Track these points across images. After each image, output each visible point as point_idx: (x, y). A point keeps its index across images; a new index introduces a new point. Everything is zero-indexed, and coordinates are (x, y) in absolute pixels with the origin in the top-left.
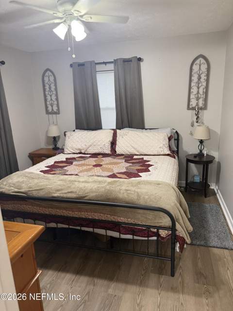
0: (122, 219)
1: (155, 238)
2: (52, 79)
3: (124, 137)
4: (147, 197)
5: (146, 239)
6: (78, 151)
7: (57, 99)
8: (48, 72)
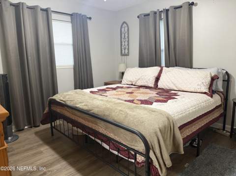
0: (111, 135)
1: (133, 161)
2: (126, 29)
3: (167, 74)
4: (132, 119)
5: (127, 159)
6: (131, 83)
7: (128, 45)
8: (125, 24)
